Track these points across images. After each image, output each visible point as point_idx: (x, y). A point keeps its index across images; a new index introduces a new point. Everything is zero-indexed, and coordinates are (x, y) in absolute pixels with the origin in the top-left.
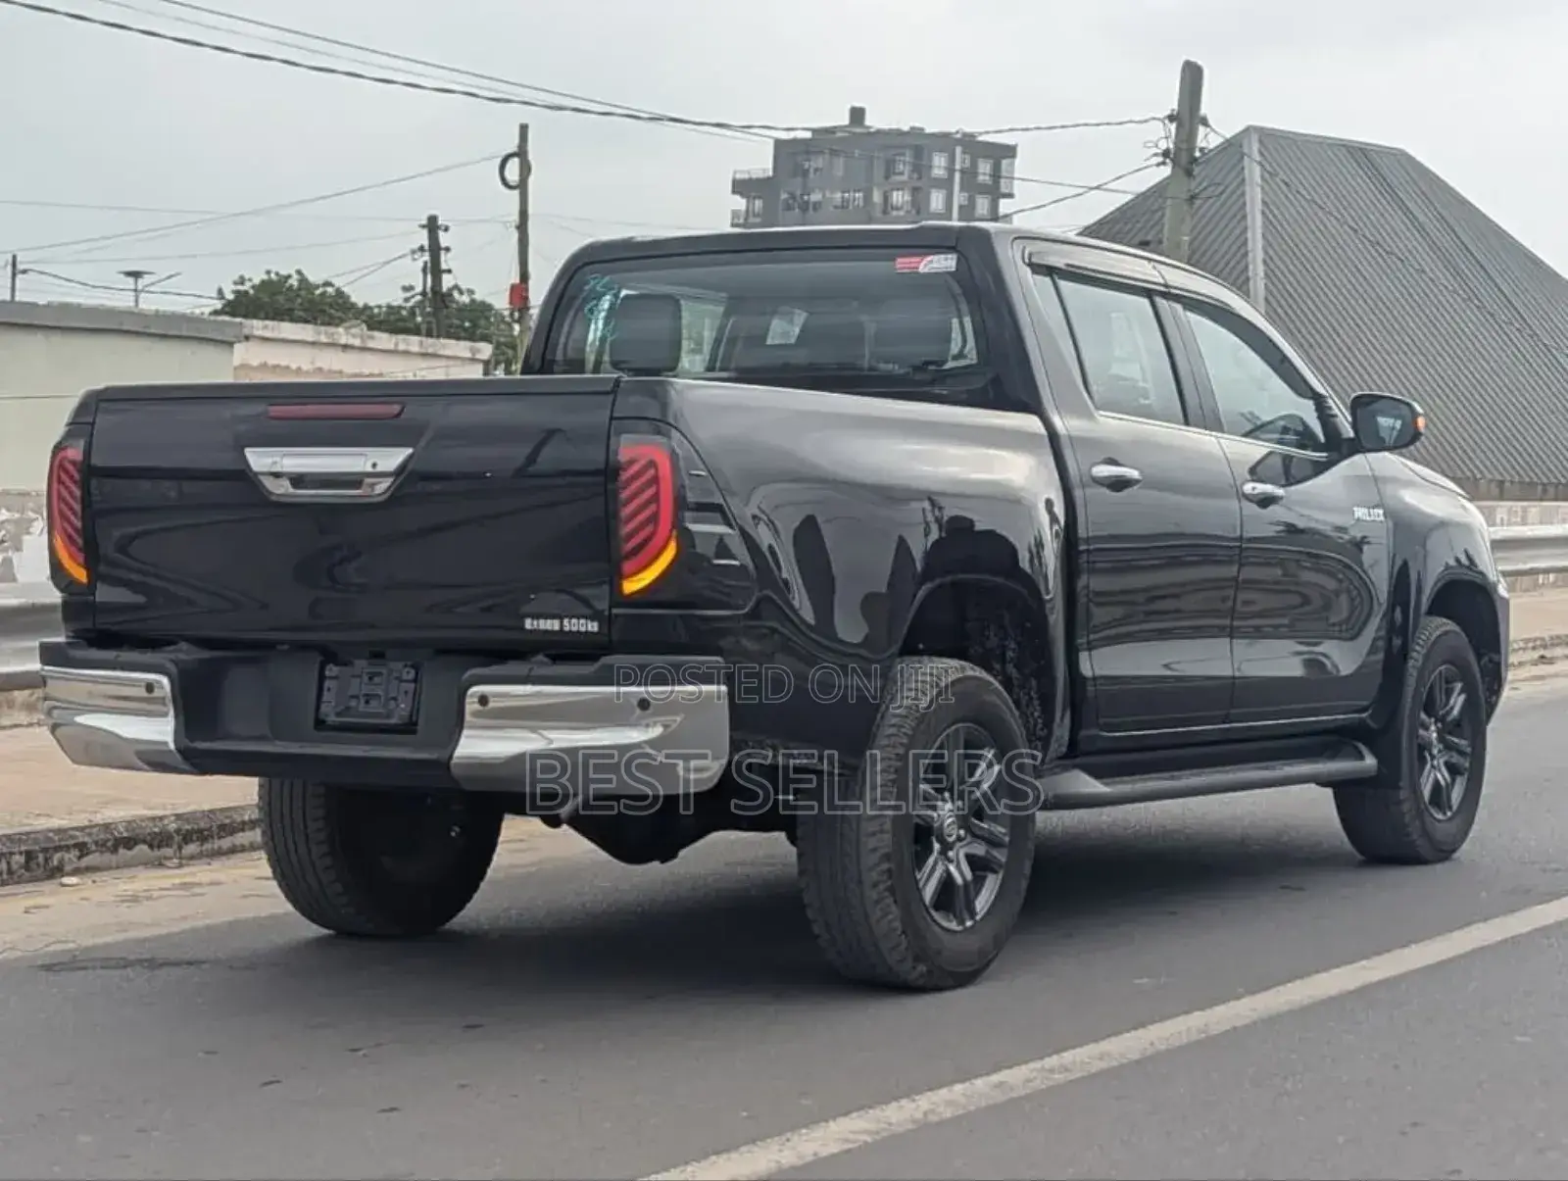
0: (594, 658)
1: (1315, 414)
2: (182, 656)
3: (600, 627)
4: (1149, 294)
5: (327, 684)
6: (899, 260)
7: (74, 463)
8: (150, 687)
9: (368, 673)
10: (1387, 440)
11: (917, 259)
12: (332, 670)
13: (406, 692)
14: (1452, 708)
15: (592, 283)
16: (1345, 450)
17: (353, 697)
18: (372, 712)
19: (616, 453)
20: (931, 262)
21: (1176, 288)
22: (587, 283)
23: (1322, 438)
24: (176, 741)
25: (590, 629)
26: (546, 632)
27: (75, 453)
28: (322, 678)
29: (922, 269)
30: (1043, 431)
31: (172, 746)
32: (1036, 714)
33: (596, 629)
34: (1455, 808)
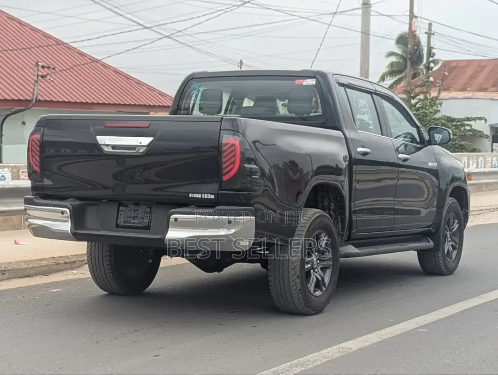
0: (214, 207)
1: (417, 133)
2: (73, 203)
3: (215, 197)
4: (370, 93)
5: (120, 212)
6: (297, 81)
7: (37, 140)
8: (63, 213)
9: (134, 210)
10: (437, 142)
11: (302, 80)
12: (122, 208)
13: (147, 216)
14: (454, 228)
15: (194, 85)
16: (426, 144)
17: (128, 217)
18: (134, 222)
19: (222, 141)
20: (307, 82)
21: (378, 91)
22: (192, 85)
23: (418, 140)
24: (71, 231)
25: (211, 197)
26: (196, 198)
27: (38, 136)
28: (118, 211)
29: (304, 84)
30: (343, 136)
31: (70, 232)
32: (340, 227)
33: (213, 197)
34: (453, 259)
